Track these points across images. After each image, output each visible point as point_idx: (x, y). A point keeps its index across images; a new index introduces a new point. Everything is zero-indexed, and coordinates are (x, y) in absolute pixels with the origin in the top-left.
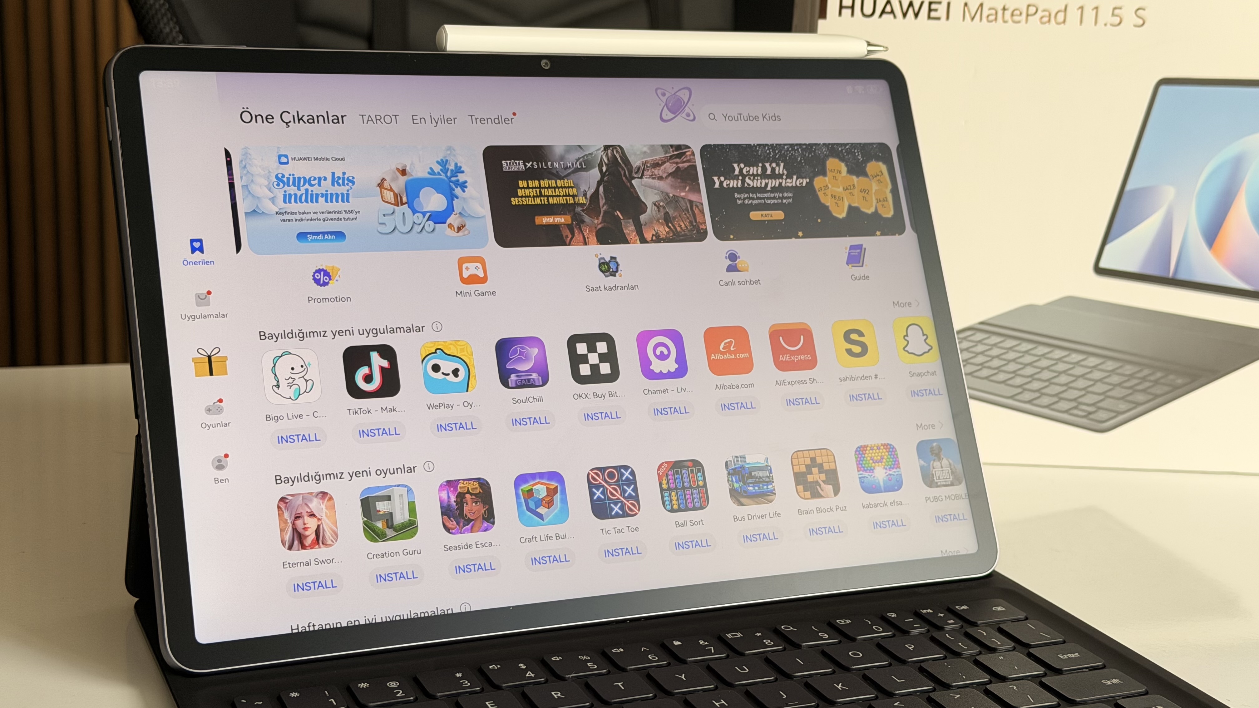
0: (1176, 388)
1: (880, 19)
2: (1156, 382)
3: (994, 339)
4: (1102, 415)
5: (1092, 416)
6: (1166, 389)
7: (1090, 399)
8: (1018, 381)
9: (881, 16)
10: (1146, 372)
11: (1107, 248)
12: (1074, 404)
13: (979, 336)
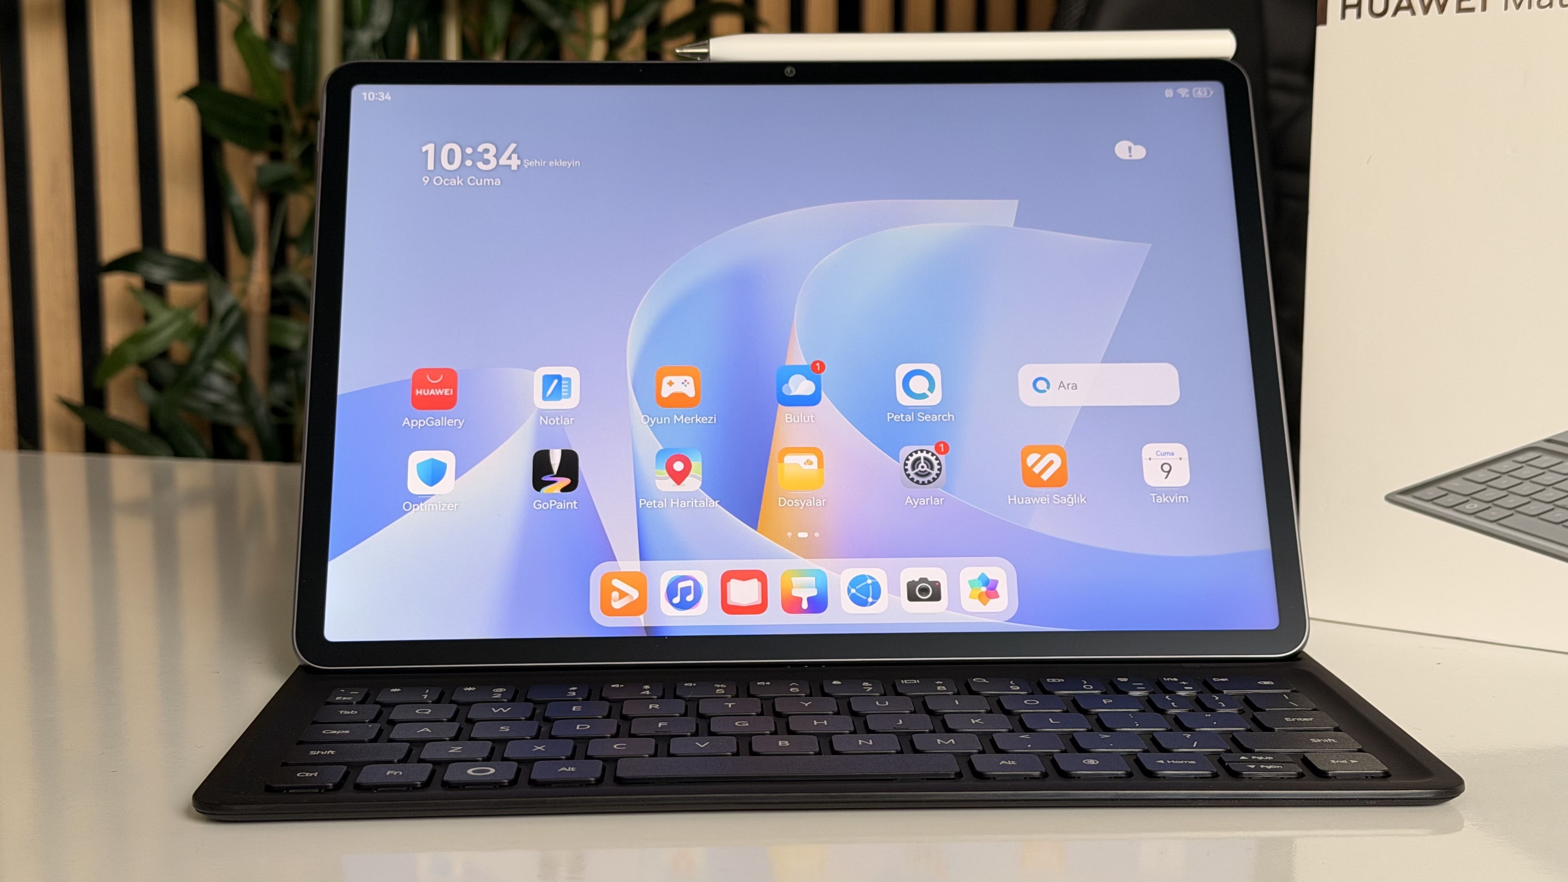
1: (1394, 18)
9: (1395, 14)
13: (1547, 460)
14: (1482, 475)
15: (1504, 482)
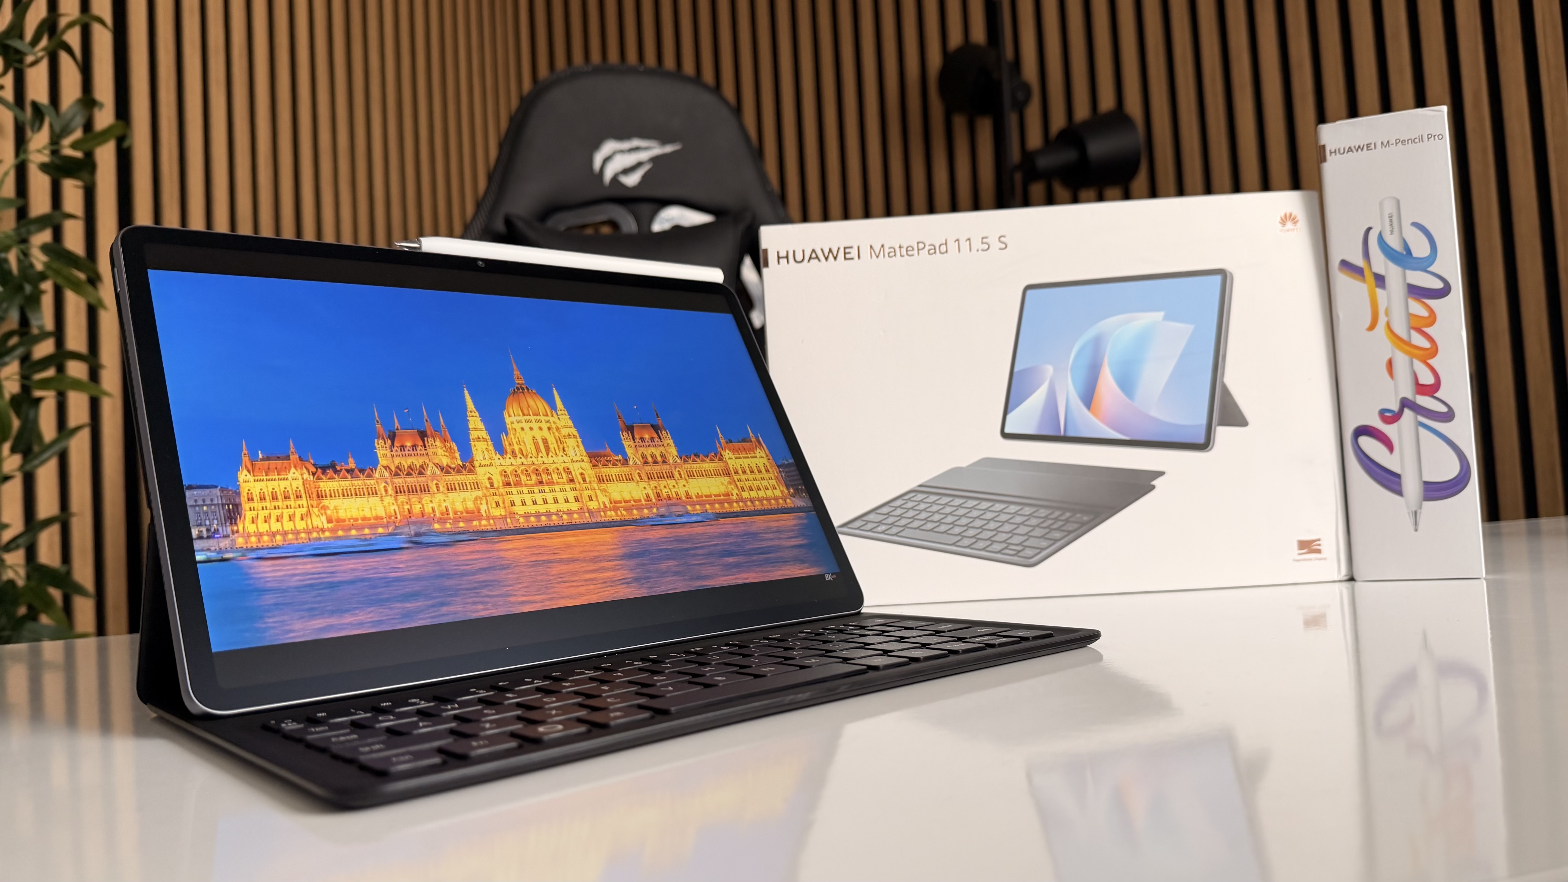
0: (1083, 524)
2: (1067, 521)
3: (933, 498)
4: (1029, 552)
5: (1020, 554)
6: (1076, 526)
7: (1016, 540)
8: (957, 530)
9: (809, 261)
10: (1057, 513)
11: (1009, 417)
12: (1004, 545)
13: (920, 497)
14: (885, 510)
15: (899, 512)
